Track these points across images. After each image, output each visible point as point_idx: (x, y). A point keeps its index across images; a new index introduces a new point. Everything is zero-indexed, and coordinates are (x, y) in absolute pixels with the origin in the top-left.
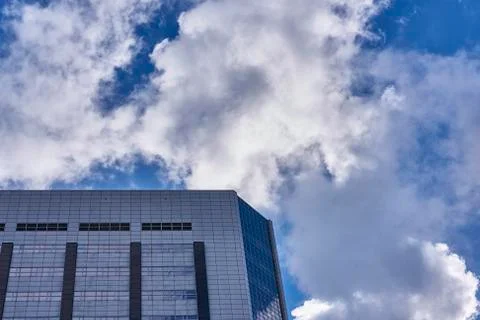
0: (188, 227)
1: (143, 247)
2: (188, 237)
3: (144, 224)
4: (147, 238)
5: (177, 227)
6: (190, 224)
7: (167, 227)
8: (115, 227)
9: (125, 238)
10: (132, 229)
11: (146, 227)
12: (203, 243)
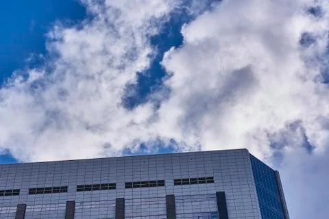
0: (211, 180)
1: (176, 198)
2: (211, 189)
3: (175, 180)
4: (178, 191)
5: (202, 181)
6: (212, 178)
7: (194, 181)
8: (153, 184)
9: (161, 192)
10: (166, 184)
11: (177, 182)
12: (224, 192)
